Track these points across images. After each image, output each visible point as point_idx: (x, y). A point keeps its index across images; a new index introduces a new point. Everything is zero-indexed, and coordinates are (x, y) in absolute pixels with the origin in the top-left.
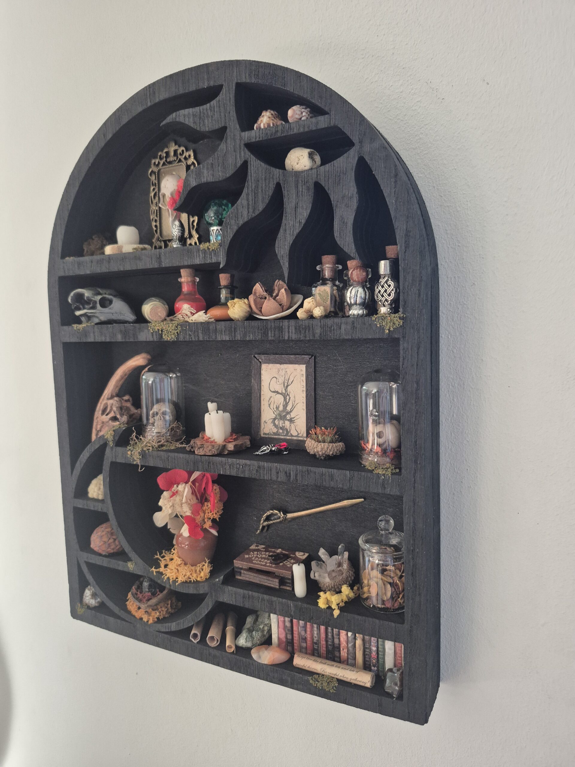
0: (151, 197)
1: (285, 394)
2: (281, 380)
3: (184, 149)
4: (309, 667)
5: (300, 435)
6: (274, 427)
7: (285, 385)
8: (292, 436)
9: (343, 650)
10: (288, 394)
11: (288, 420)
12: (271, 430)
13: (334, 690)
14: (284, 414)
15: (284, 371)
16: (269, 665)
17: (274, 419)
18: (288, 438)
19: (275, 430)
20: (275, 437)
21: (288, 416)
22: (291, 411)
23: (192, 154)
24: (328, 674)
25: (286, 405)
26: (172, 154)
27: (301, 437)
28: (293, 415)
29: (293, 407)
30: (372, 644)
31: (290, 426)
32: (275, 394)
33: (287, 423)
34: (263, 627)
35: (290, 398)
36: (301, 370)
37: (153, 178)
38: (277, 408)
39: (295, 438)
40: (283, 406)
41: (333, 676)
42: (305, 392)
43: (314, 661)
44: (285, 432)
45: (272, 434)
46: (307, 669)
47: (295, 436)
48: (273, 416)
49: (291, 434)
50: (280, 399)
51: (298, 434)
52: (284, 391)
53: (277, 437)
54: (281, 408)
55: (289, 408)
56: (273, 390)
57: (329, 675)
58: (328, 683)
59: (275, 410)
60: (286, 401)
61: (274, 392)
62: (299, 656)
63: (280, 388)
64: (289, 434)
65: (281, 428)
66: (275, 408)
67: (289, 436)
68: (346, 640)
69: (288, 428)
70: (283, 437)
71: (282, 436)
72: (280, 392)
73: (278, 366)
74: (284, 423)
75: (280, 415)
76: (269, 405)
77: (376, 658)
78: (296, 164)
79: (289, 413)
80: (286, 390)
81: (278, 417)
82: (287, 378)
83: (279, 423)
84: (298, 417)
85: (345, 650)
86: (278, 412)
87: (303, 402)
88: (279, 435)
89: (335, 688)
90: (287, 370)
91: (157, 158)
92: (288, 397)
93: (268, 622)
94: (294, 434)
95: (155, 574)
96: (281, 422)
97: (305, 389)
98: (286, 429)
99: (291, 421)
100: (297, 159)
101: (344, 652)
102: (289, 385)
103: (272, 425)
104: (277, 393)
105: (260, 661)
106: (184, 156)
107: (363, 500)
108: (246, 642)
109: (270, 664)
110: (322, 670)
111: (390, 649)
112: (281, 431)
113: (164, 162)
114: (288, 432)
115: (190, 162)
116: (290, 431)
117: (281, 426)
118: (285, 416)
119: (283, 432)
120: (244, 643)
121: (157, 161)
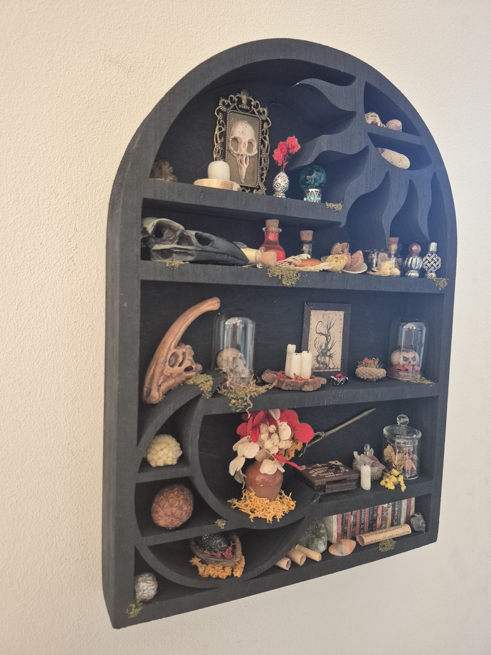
0: (216, 135)
1: (327, 335)
2: (325, 323)
3: (259, 103)
4: (375, 540)
5: (335, 368)
6: (317, 363)
7: (328, 328)
8: (330, 368)
9: (380, 519)
10: (329, 335)
11: (328, 356)
12: (314, 366)
14: (325, 351)
15: (327, 316)
17: (318, 356)
18: (327, 370)
19: (317, 365)
20: (316, 371)
21: (328, 353)
22: (331, 349)
23: (266, 111)
25: (327, 345)
26: (244, 102)
27: (336, 369)
28: (332, 351)
29: (333, 345)
30: (396, 506)
31: (329, 360)
32: (320, 335)
33: (327, 358)
35: (330, 338)
36: (340, 315)
37: (220, 117)
38: (321, 347)
39: (332, 370)
40: (325, 345)
41: (390, 538)
42: (342, 333)
43: (376, 534)
44: (325, 366)
45: (315, 369)
46: (374, 542)
47: (332, 369)
48: (317, 354)
49: (329, 367)
50: (323, 339)
51: (334, 367)
52: (327, 333)
53: (318, 371)
54: (323, 347)
55: (329, 346)
56: (318, 332)
59: (319, 348)
60: (328, 341)
61: (319, 334)
62: (365, 537)
63: (324, 331)
64: (328, 367)
65: (322, 363)
66: (319, 347)
67: (328, 369)
68: (382, 511)
69: (327, 362)
70: (323, 371)
71: (322, 369)
72: (324, 333)
73: (323, 312)
74: (325, 359)
75: (322, 352)
76: (315, 345)
77: (397, 515)
78: (398, 162)
79: (329, 350)
80: (328, 332)
81: (321, 354)
82: (329, 322)
83: (321, 359)
84: (335, 353)
86: (321, 350)
87: (340, 341)
88: (320, 369)
90: (330, 315)
91: (227, 99)
92: (329, 338)
94: (331, 367)
95: (252, 521)
96: (323, 358)
97: (342, 330)
98: (326, 363)
99: (330, 356)
100: (399, 159)
101: (380, 521)
102: (331, 328)
103: (316, 361)
104: (322, 334)
106: (258, 110)
107: (375, 409)
110: (383, 537)
111: (405, 505)
112: (322, 366)
113: (235, 106)
114: (327, 366)
115: (264, 117)
116: (329, 364)
117: (322, 361)
118: (326, 353)
119: (323, 367)
121: (227, 102)
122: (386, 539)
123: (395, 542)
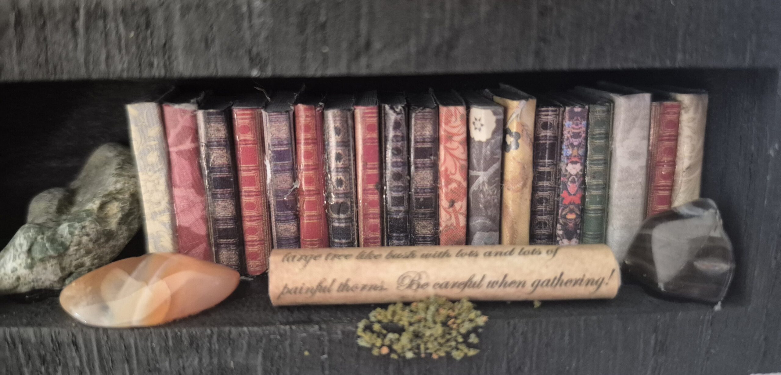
4: (344, 287)
9: (452, 203)
13: (470, 346)
16: (157, 327)
24: (431, 291)
30: (567, 151)
34: (102, 206)
41: (454, 293)
43: (360, 257)
57: (437, 296)
58: (444, 324)
62: (286, 261)
68: (465, 163)
77: (578, 201)
85: (458, 205)
89: (473, 339)
93: (119, 186)
101: (456, 212)
105: (105, 322)
108: (31, 267)
109: (159, 319)
110: (407, 281)
111: (634, 155)
120: (23, 272)
122: (420, 293)
123: (482, 320)
